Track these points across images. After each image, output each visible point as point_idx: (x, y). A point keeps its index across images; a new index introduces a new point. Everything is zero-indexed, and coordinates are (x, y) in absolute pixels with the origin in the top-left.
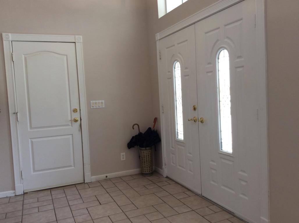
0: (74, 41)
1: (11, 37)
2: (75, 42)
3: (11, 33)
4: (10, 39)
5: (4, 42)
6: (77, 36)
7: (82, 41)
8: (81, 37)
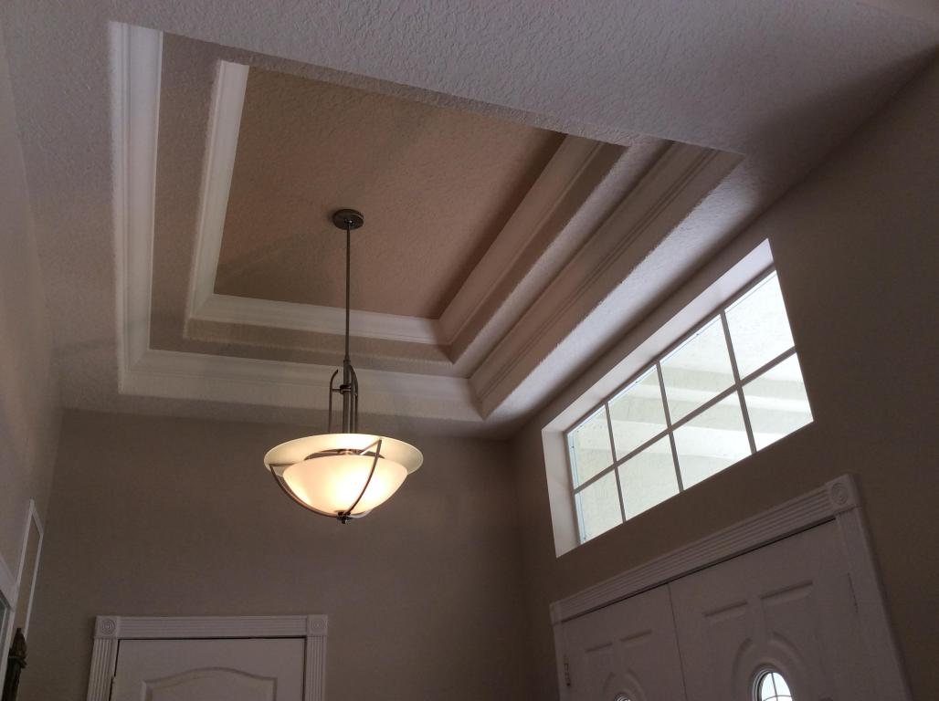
0: (304, 634)
1: (120, 625)
2: (304, 637)
3: (121, 615)
4: (117, 634)
5: (97, 642)
6: (312, 617)
7: (326, 631)
8: (325, 618)
